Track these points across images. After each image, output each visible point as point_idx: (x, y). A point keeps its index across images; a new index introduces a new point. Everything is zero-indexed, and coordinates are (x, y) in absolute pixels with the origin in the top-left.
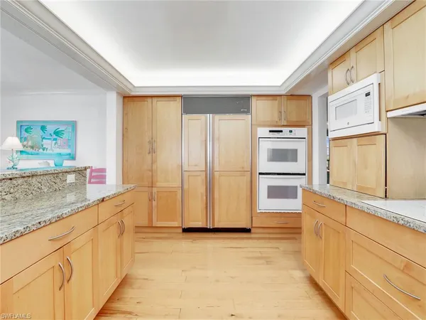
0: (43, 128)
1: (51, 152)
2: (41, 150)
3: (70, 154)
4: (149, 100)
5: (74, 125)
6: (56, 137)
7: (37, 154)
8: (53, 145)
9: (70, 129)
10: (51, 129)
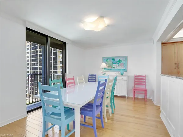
0: (113, 59)
1: (116, 69)
2: (112, 68)
3: (125, 70)
4: (175, 44)
5: (126, 58)
6: (118, 63)
7: (111, 70)
8: (117, 66)
9: (124, 59)
10: (116, 60)
